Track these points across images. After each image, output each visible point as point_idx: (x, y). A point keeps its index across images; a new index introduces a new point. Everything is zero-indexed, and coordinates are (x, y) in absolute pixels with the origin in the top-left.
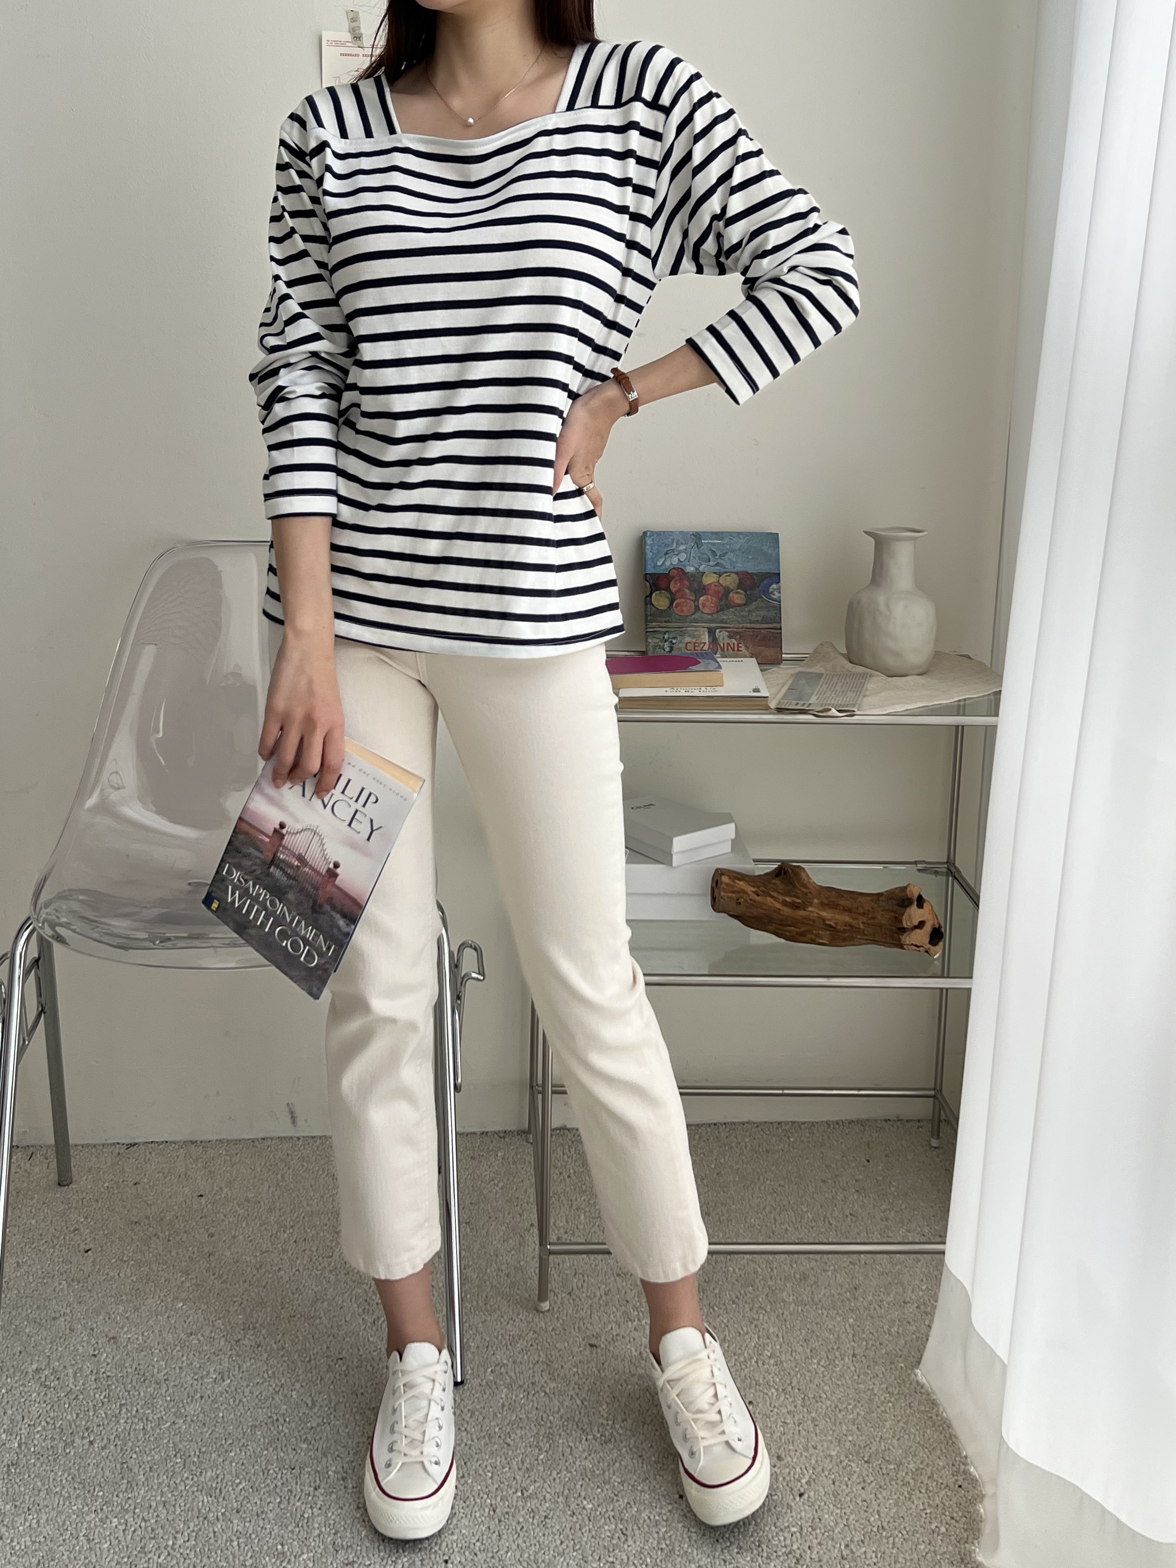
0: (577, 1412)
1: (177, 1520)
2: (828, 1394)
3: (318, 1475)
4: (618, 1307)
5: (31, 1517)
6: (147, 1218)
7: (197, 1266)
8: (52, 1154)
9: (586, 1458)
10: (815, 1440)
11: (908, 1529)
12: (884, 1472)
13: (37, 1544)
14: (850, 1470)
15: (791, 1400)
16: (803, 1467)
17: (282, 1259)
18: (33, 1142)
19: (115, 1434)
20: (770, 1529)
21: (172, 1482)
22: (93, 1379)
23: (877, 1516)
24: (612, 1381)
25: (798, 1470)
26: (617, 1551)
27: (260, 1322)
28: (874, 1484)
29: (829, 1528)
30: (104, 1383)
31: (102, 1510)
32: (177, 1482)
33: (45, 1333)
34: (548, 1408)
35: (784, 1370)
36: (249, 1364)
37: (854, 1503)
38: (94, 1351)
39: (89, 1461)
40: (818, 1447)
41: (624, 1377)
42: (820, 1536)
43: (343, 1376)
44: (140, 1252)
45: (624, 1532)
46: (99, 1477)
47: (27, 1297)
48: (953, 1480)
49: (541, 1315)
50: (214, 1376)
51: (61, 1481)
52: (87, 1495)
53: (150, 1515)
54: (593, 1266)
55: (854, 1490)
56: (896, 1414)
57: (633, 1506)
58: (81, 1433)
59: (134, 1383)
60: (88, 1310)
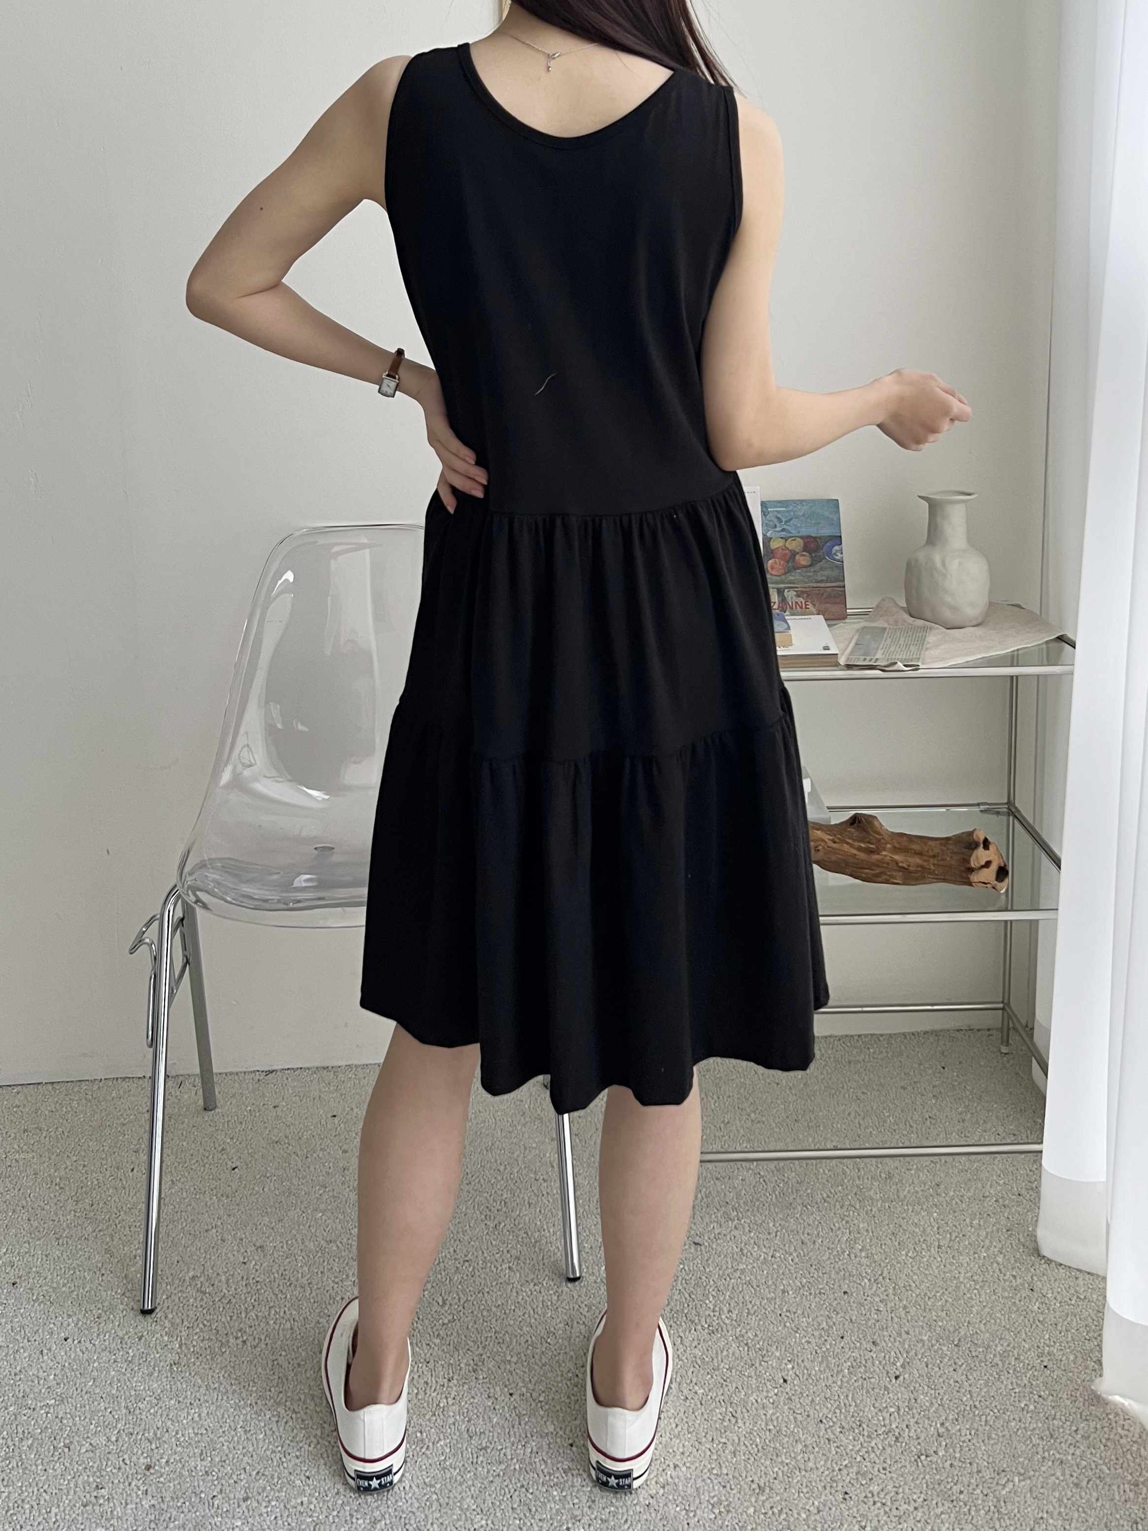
0: (686, 1305)
2: (917, 1283)
3: (451, 1368)
4: (719, 1207)
5: (193, 1411)
6: (286, 1137)
7: (333, 1180)
8: (198, 1082)
9: (696, 1347)
10: (906, 1326)
11: (998, 1407)
12: (974, 1354)
13: (200, 1436)
14: (942, 1354)
15: (883, 1289)
16: (898, 1352)
18: (181, 1072)
19: (266, 1334)
20: (869, 1410)
22: (244, 1284)
23: (969, 1396)
24: (717, 1276)
25: (893, 1353)
26: (728, 1433)
28: (964, 1366)
29: (925, 1407)
30: (254, 1287)
31: (256, 1403)
33: (199, 1244)
35: (875, 1262)
37: (947, 1384)
38: (244, 1259)
39: (244, 1359)
40: (911, 1332)
41: (727, 1271)
42: (917, 1416)
43: (470, 1277)
44: (282, 1168)
45: (734, 1414)
46: (253, 1374)
47: (181, 1211)
48: (1039, 1361)
51: (219, 1377)
52: (242, 1390)
53: (300, 1407)
55: (947, 1372)
56: (981, 1300)
57: (742, 1390)
58: (235, 1334)
59: (281, 1288)
60: (237, 1222)
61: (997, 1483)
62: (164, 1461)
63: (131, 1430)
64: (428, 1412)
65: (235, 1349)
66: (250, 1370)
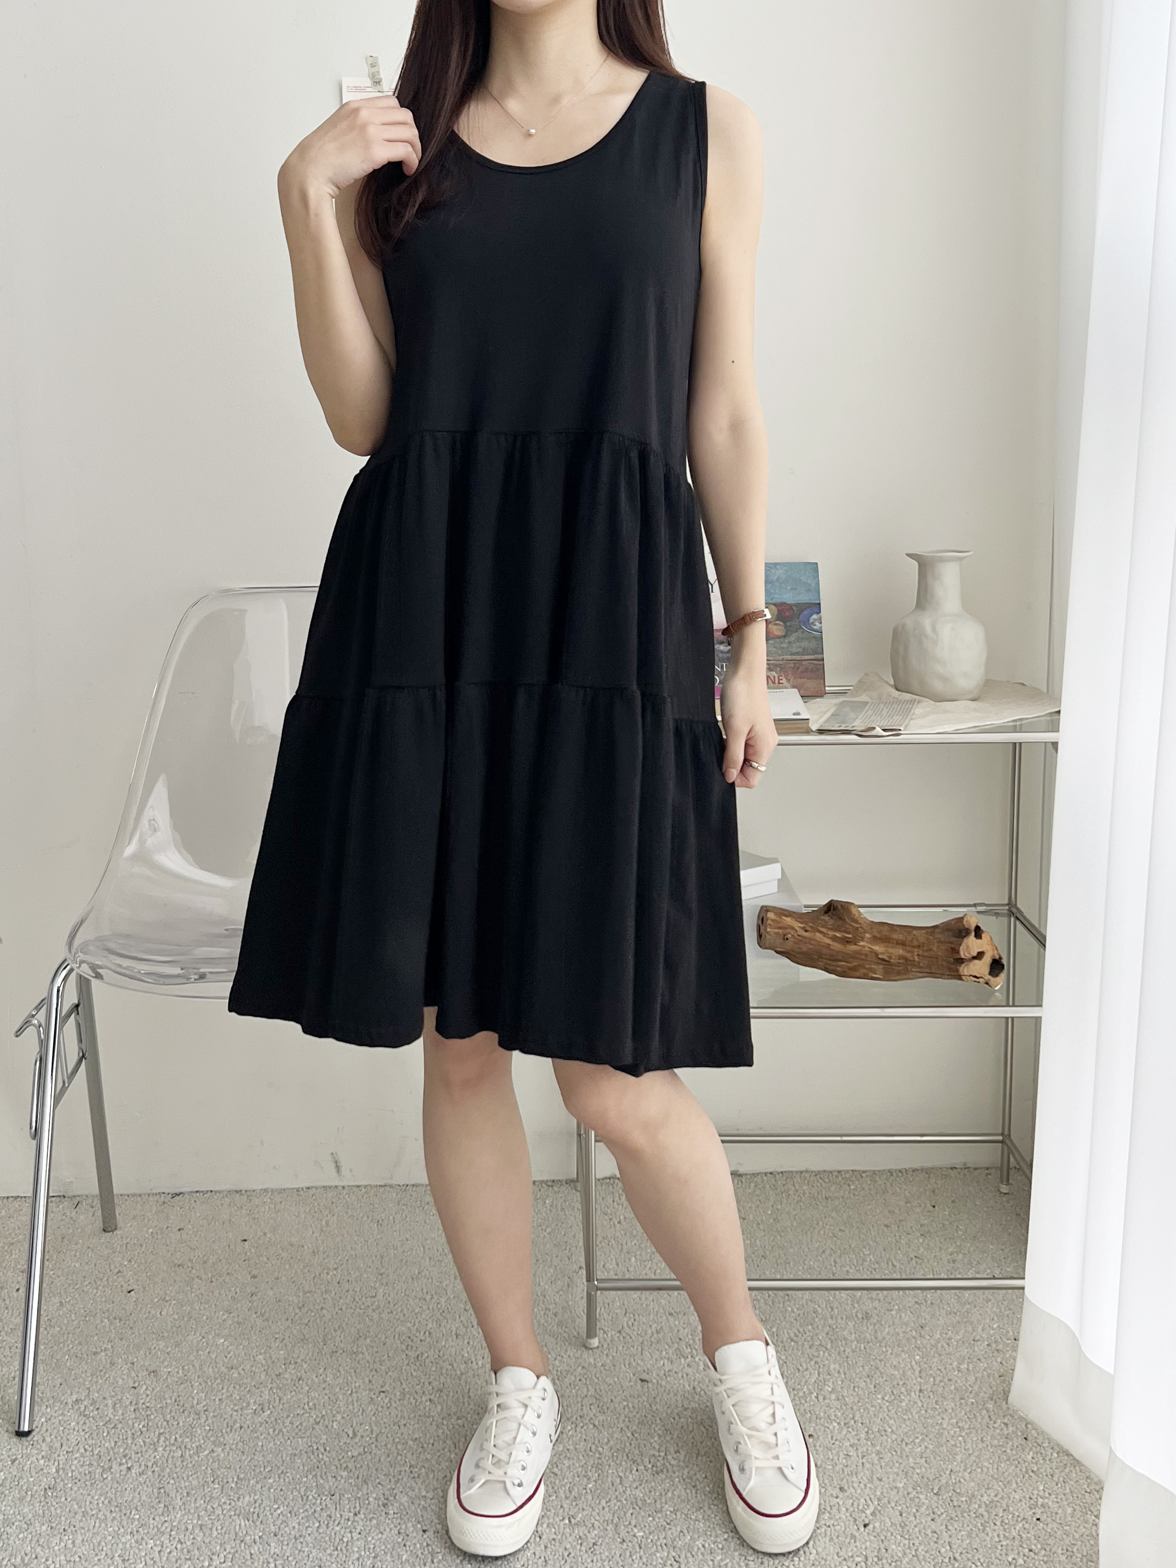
0: (628, 1444)
1: (213, 1543)
2: (894, 1428)
3: (358, 1501)
4: (670, 1344)
5: (67, 1538)
6: (191, 1260)
7: (239, 1305)
8: (97, 1203)
9: (637, 1488)
10: (879, 1472)
11: (982, 1561)
12: (955, 1503)
13: (72, 1563)
14: (919, 1502)
15: (854, 1433)
16: (868, 1499)
17: (324, 1299)
18: (79, 1192)
19: (152, 1461)
20: (833, 1558)
21: (209, 1507)
22: (132, 1409)
23: (948, 1548)
24: (664, 1415)
25: (862, 1500)
27: (302, 1357)
28: (944, 1516)
29: (896, 1558)
30: (143, 1413)
32: (215, 1506)
33: (86, 1367)
34: (597, 1440)
35: (846, 1405)
36: (289, 1397)
37: (923, 1534)
38: (134, 1383)
39: (127, 1486)
40: (884, 1479)
41: (676, 1411)
43: (385, 1408)
44: (183, 1292)
46: (135, 1501)
47: (69, 1333)
48: (1031, 1513)
49: (590, 1351)
50: (254, 1408)
51: (98, 1504)
52: (123, 1517)
53: (187, 1538)
54: (644, 1306)
55: (923, 1521)
56: (967, 1447)
57: (687, 1534)
58: (119, 1460)
59: (173, 1414)
60: (129, 1346)
64: (330, 1546)
65: (118, 1475)
66: (133, 1498)
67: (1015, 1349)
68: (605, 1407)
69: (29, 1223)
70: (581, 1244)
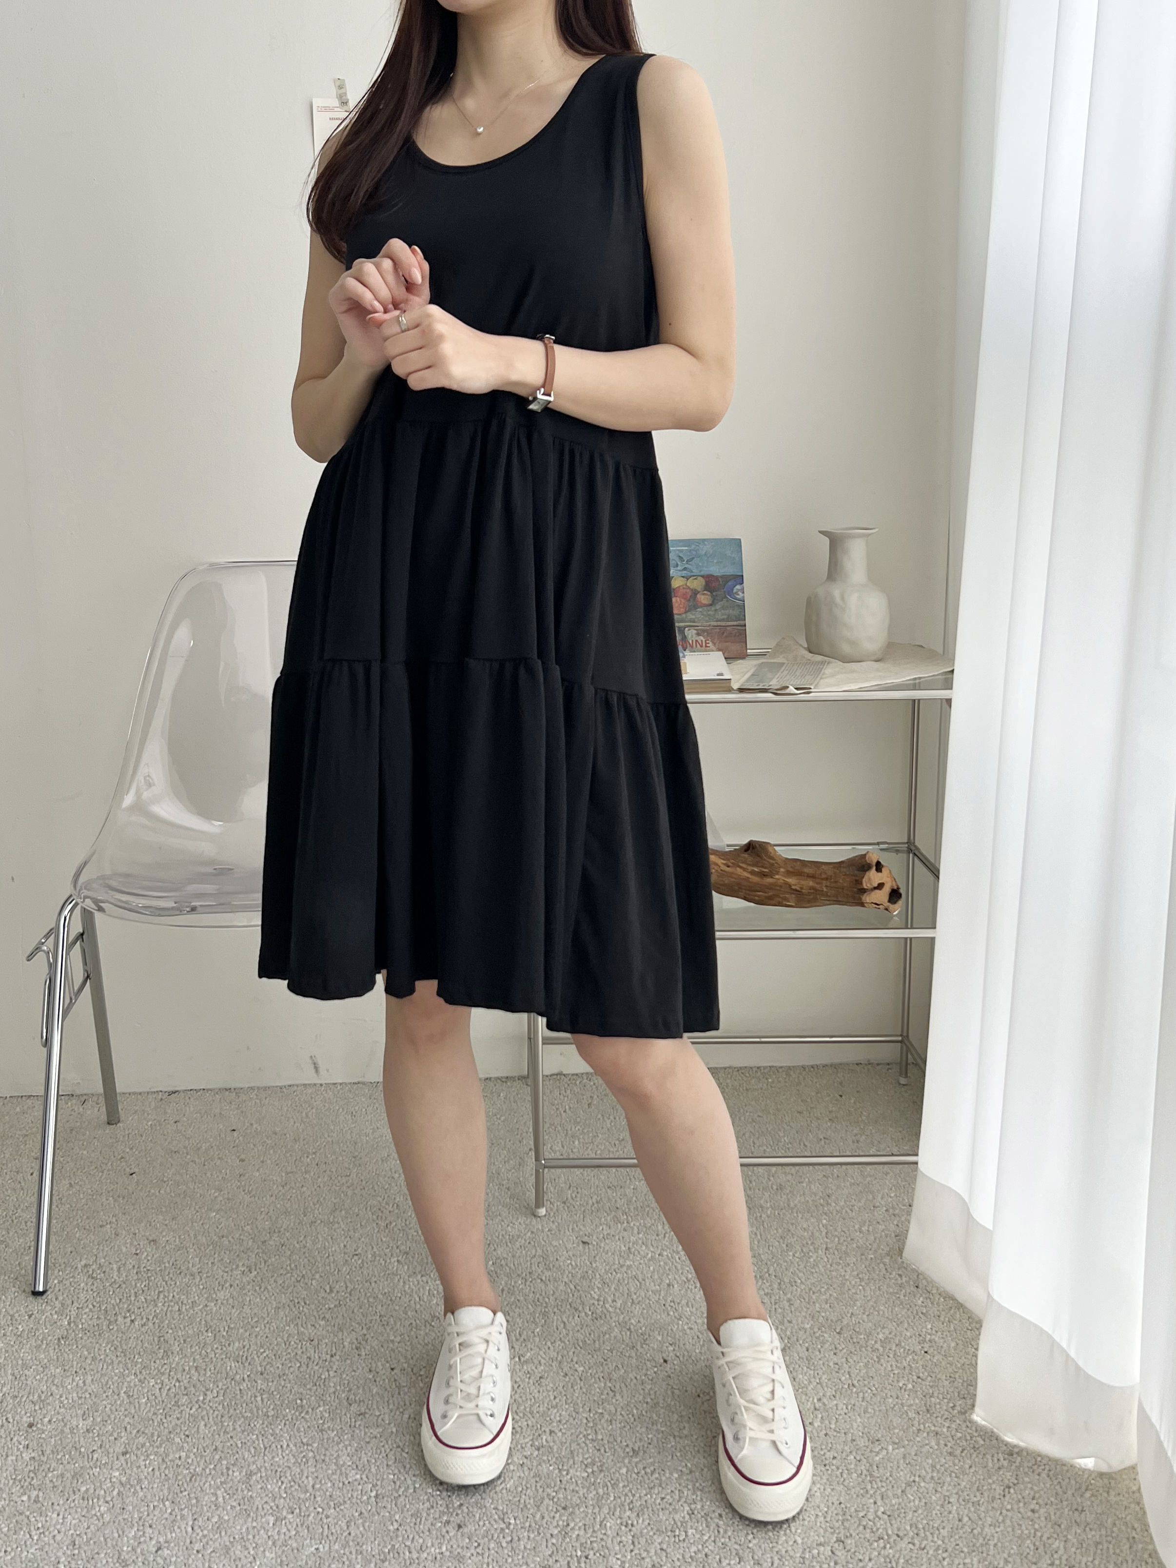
0: (571, 1295)
1: (207, 1381)
2: (804, 1277)
3: (334, 1345)
4: (609, 1213)
5: (78, 1378)
6: (185, 1147)
7: (229, 1184)
8: (102, 1100)
9: (578, 1332)
10: (790, 1316)
11: (876, 1386)
12: (855, 1340)
13: (83, 1399)
14: (823, 1340)
15: (768, 1284)
17: (304, 1178)
18: (86, 1091)
19: (153, 1315)
21: (203, 1352)
22: (135, 1272)
23: (847, 1376)
24: (603, 1271)
26: (605, 1404)
28: (845, 1350)
31: (141, 1372)
32: (208, 1351)
33: (93, 1238)
34: (544, 1294)
36: (273, 1260)
37: (826, 1365)
38: (136, 1250)
39: (131, 1335)
43: (358, 1268)
44: (179, 1174)
46: (138, 1348)
48: (919, 1347)
49: (539, 1219)
50: (243, 1269)
52: (128, 1361)
53: (184, 1377)
54: (586, 1181)
55: (827, 1355)
56: (866, 1295)
57: (622, 1371)
58: (123, 1314)
59: (171, 1275)
60: (131, 1219)
61: (871, 1451)
62: (46, 1420)
63: (15, 1393)
64: (309, 1382)
65: (123, 1327)
66: (137, 1345)
67: (909, 1213)
68: (551, 1266)
69: (41, 1117)
70: (531, 1130)
